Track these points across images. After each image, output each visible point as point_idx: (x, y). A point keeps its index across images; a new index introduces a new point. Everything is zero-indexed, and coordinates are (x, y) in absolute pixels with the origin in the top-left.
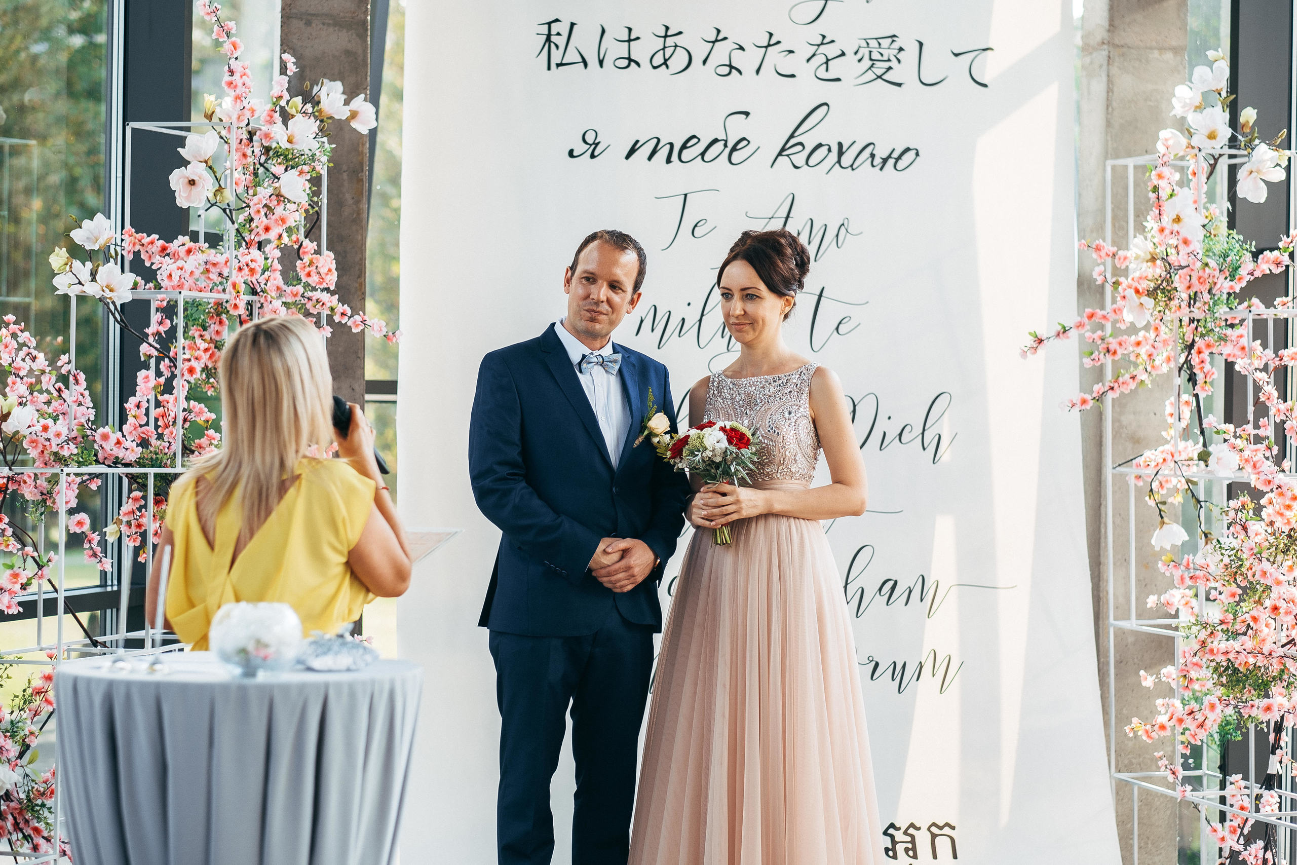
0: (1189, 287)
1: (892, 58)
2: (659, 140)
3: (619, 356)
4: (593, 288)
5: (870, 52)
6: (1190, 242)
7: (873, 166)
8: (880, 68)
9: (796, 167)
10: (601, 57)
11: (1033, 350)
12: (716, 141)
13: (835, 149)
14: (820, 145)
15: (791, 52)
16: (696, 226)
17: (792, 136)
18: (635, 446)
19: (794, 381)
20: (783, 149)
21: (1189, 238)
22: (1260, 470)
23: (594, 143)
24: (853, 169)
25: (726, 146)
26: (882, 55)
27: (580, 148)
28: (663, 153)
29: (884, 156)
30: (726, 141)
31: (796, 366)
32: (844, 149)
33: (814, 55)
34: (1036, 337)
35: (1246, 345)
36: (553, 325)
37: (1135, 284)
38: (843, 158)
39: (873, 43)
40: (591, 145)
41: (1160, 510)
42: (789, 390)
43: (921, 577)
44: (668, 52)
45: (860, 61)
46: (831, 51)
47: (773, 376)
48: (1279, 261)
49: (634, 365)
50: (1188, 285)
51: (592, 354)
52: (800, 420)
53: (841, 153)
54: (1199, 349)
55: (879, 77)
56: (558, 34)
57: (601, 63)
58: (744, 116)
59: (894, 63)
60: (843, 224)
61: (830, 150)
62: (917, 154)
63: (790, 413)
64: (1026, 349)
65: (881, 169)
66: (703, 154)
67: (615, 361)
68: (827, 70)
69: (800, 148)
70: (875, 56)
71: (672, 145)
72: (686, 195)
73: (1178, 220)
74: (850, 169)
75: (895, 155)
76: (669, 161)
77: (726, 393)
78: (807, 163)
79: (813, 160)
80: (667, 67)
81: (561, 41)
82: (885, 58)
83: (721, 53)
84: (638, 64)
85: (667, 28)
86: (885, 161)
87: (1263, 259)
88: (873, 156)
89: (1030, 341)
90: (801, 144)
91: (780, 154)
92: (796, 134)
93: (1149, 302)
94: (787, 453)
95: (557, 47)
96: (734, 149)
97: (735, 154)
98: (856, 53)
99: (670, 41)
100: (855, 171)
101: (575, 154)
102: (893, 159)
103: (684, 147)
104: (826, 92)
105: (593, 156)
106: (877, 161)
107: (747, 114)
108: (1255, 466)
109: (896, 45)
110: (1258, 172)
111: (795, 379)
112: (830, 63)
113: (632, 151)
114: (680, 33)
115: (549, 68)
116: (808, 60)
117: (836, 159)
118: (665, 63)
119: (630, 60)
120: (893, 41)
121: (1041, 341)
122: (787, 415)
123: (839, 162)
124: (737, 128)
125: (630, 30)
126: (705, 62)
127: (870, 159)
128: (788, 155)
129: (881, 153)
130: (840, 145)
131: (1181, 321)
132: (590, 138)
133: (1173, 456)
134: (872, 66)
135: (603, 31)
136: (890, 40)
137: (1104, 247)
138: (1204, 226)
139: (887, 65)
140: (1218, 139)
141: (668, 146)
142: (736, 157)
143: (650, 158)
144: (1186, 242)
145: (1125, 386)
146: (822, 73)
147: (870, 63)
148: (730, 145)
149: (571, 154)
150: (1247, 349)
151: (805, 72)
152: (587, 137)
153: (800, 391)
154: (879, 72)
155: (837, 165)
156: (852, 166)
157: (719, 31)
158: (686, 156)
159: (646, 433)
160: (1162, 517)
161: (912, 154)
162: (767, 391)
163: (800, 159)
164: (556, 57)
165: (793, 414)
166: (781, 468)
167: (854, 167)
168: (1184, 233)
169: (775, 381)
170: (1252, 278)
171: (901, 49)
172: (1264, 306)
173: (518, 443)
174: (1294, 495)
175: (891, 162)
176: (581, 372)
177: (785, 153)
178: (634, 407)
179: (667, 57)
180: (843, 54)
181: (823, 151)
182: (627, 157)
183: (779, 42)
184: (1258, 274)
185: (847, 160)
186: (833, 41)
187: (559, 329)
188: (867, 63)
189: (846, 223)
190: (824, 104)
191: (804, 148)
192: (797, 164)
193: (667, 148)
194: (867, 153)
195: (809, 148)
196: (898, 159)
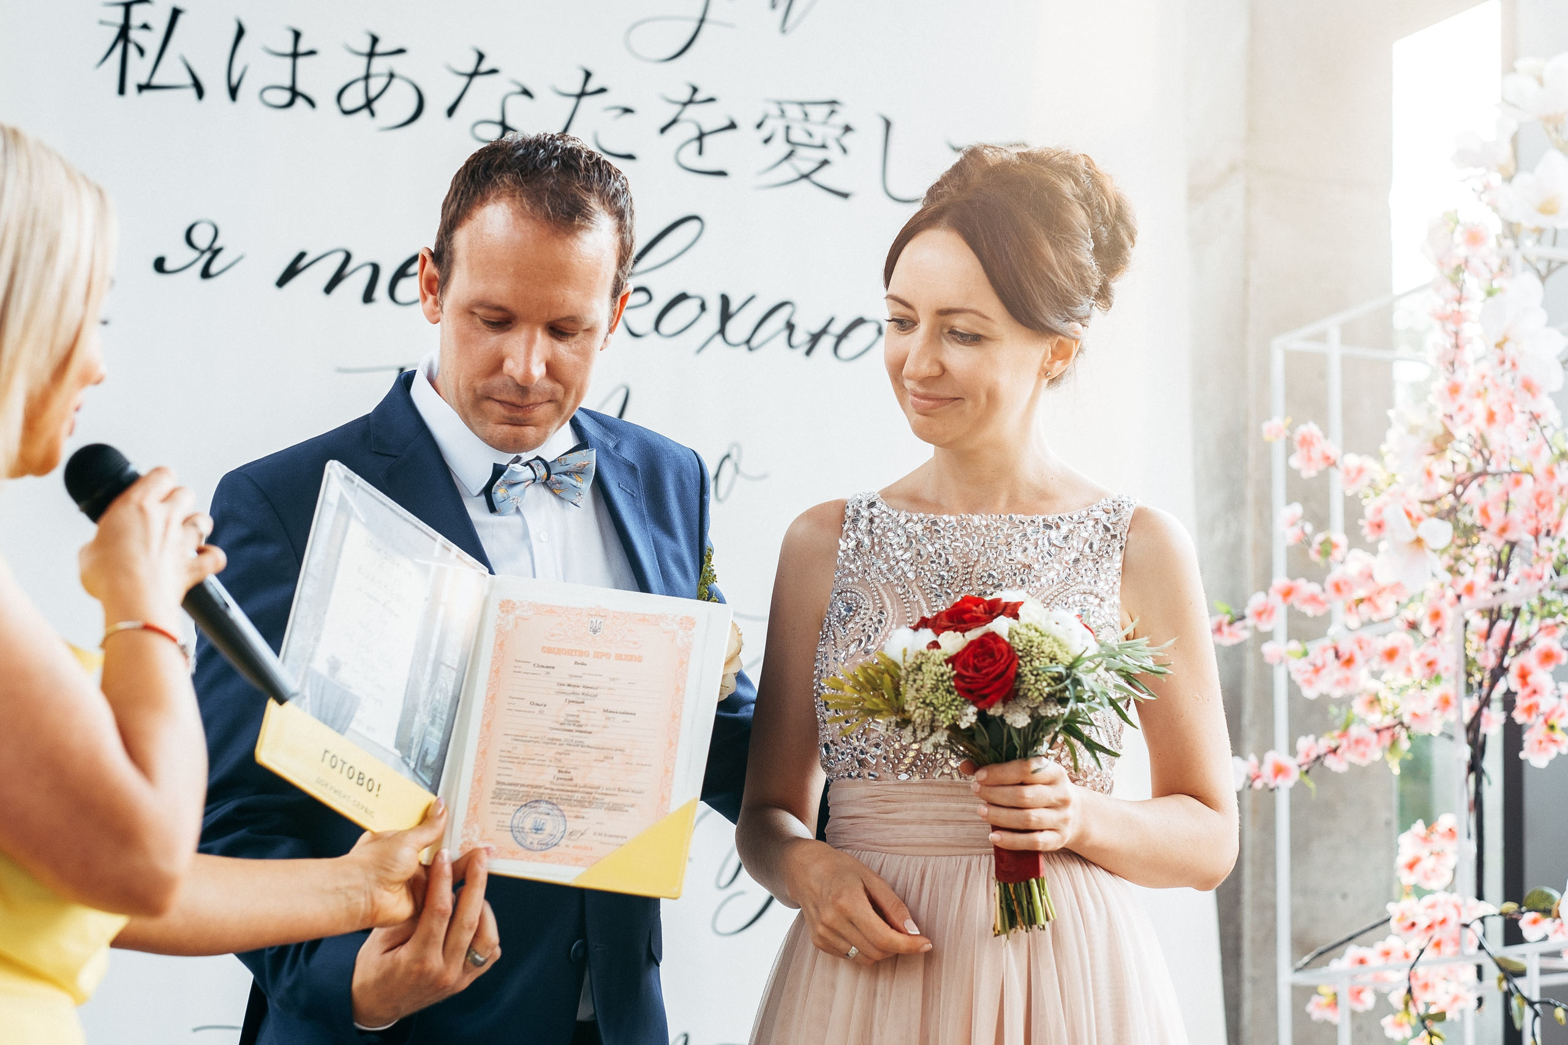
1: (831, 143)
2: (348, 257)
5: (788, 128)
7: (790, 347)
8: (806, 160)
9: (635, 335)
10: (234, 80)
13: (714, 307)
14: (682, 297)
15: (627, 111)
23: (210, 248)
24: (750, 349)
26: (810, 135)
27: (178, 255)
28: (358, 281)
29: (816, 328)
32: (733, 307)
33: (674, 122)
38: (731, 326)
39: (794, 112)
40: (203, 252)
44: (376, 85)
45: (767, 141)
46: (709, 117)
51: (517, 460)
53: (726, 315)
55: (806, 177)
56: (145, 27)
57: (233, 92)
59: (833, 153)
60: (728, 456)
61: (703, 307)
65: (808, 353)
68: (700, 152)
69: (642, 297)
70: (797, 135)
71: (376, 269)
74: (744, 348)
75: (837, 328)
76: (368, 297)
78: (657, 328)
79: (667, 325)
80: (372, 114)
81: (151, 41)
82: (817, 141)
83: (485, 99)
84: (311, 103)
85: (375, 40)
86: (815, 338)
88: (790, 327)
90: (645, 290)
95: (141, 51)
98: (759, 126)
99: (380, 65)
100: (755, 354)
101: (168, 266)
102: (831, 336)
103: (402, 273)
104: (697, 195)
105: (206, 274)
106: (801, 337)
109: (839, 120)
112: (707, 140)
113: (291, 272)
114: (401, 51)
115: (122, 91)
116: (663, 130)
117: (716, 325)
118: (369, 104)
119: (295, 93)
120: (833, 112)
123: (722, 331)
125: (297, 35)
126: (451, 111)
127: (786, 333)
129: (807, 324)
130: (725, 300)
132: (202, 238)
134: (791, 154)
135: (241, 32)
136: (826, 109)
139: (821, 155)
141: (367, 272)
143: (329, 289)
146: (689, 156)
147: (786, 149)
149: (159, 265)
152: (195, 237)
154: (806, 168)
155: (719, 338)
156: (748, 342)
157: (481, 57)
158: (405, 291)
161: (868, 331)
163: (642, 321)
164: (139, 69)
167: (754, 343)
171: (847, 129)
175: (827, 342)
179: (373, 93)
180: (732, 126)
181: (686, 311)
182: (282, 282)
183: (602, 90)
185: (738, 328)
186: (711, 100)
188: (780, 147)
189: (734, 454)
190: (695, 218)
191: (651, 298)
192: (636, 329)
193: (366, 273)
194: (778, 321)
195: (661, 300)
196: (840, 338)
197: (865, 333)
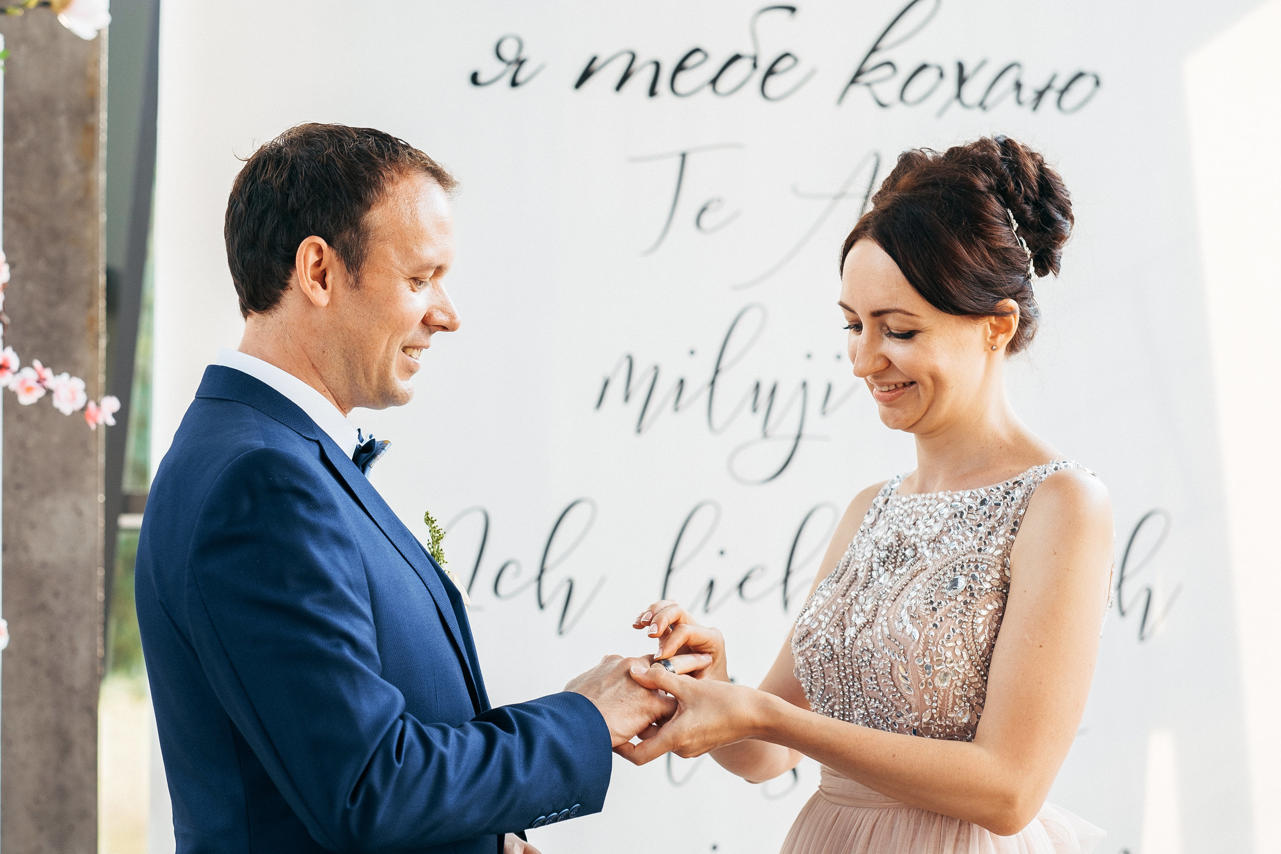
2: (634, 56)
7: (1020, 100)
9: (882, 105)
12: (737, 57)
13: (951, 73)
14: (924, 67)
16: (704, 210)
17: (874, 50)
20: (859, 73)
23: (516, 60)
24: (984, 109)
25: (755, 66)
27: (490, 68)
28: (642, 78)
29: (1041, 85)
30: (756, 58)
32: (967, 73)
38: (966, 89)
40: (510, 64)
53: (962, 80)
58: (787, 13)
61: (941, 75)
62: (1098, 83)
65: (1035, 108)
66: (714, 82)
69: (887, 70)
71: (657, 65)
72: (684, 156)
74: (978, 108)
75: (1059, 84)
76: (652, 92)
78: (902, 97)
79: (911, 93)
86: (1040, 94)
88: (1018, 86)
90: (890, 63)
91: (853, 81)
92: (881, 47)
96: (770, 72)
97: (772, 81)
101: (481, 78)
102: (1055, 91)
103: (680, 67)
105: (514, 84)
106: (1028, 94)
107: (792, 9)
113: (587, 74)
117: (953, 91)
123: (959, 96)
124: (776, 35)
127: (1014, 92)
128: (868, 85)
129: (1033, 82)
130: (961, 67)
132: (509, 52)
141: (651, 67)
142: (775, 87)
143: (618, 88)
148: (764, 65)
149: (475, 79)
152: (503, 50)
155: (956, 102)
156: (981, 103)
161: (1088, 83)
163: (889, 90)
167: (987, 103)
175: (1051, 97)
177: (860, 80)
181: (928, 78)
182: (579, 84)
185: (973, 92)
191: (895, 71)
192: (884, 100)
193: (650, 71)
194: (1008, 80)
195: (905, 70)
196: (1063, 92)
197: (1083, 87)
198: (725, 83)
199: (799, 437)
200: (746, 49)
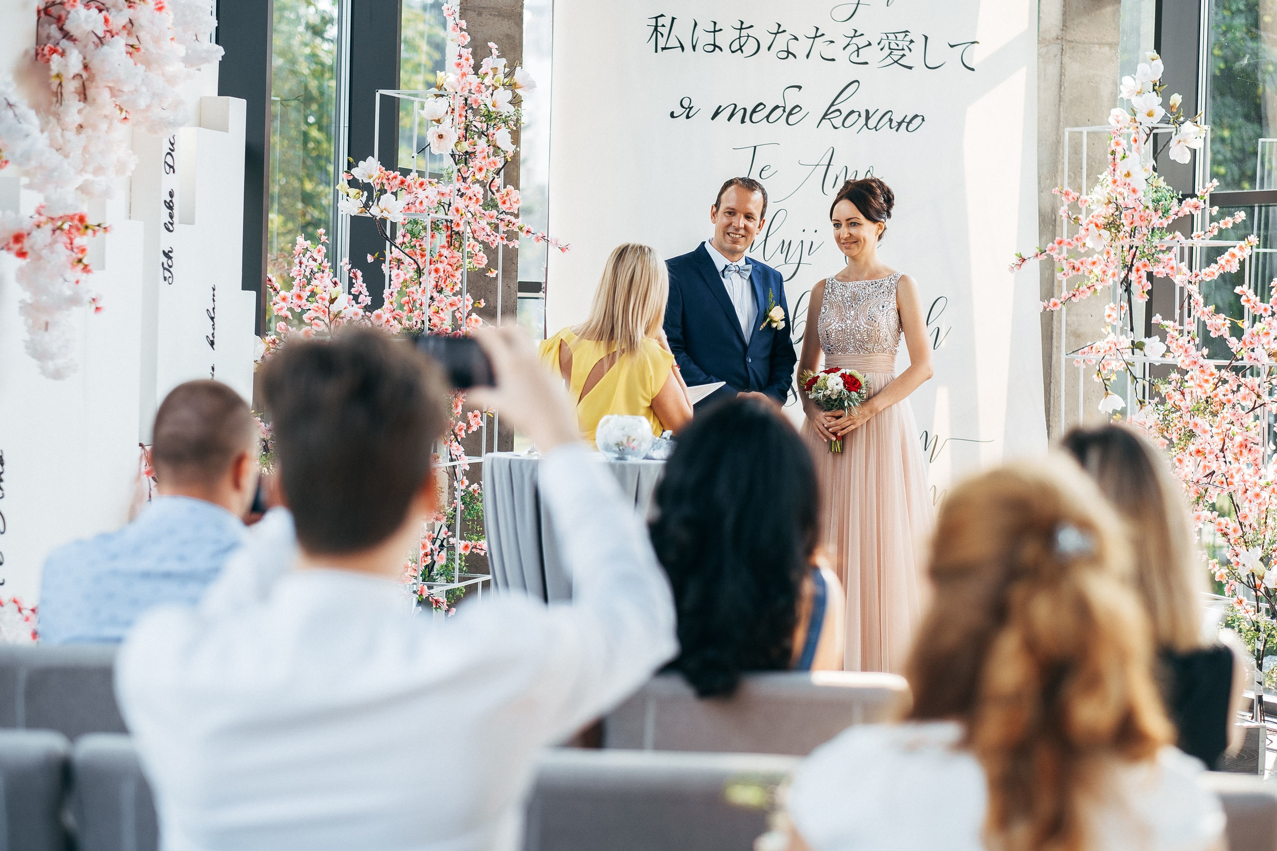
0: (1132, 223)
1: (905, 48)
2: (736, 106)
3: (750, 267)
4: (734, 220)
5: (890, 43)
6: (1138, 191)
7: (891, 128)
8: (896, 55)
9: (835, 128)
10: (694, 44)
11: (1018, 266)
12: (777, 107)
13: (863, 115)
14: (852, 112)
15: (832, 42)
16: (762, 170)
17: (832, 105)
18: (761, 329)
19: (886, 285)
20: (826, 114)
21: (1137, 188)
22: (1190, 354)
23: (688, 107)
24: (876, 130)
25: (784, 111)
26: (898, 45)
27: (678, 111)
28: (739, 115)
29: (899, 121)
30: (785, 108)
31: (887, 274)
32: (870, 115)
33: (848, 45)
34: (1021, 257)
35: (1175, 265)
36: (704, 243)
37: (1095, 220)
38: (870, 122)
39: (892, 37)
40: (686, 109)
41: (1105, 385)
42: (882, 291)
43: (925, 433)
44: (743, 40)
45: (882, 49)
46: (861, 41)
47: (871, 281)
48: (1197, 205)
49: (759, 273)
50: (1131, 221)
51: (731, 264)
52: (890, 311)
53: (868, 118)
54: (1137, 268)
55: (896, 62)
56: (663, 26)
57: (694, 48)
58: (798, 89)
59: (907, 52)
60: (869, 171)
61: (860, 116)
62: (923, 120)
63: (883, 307)
64: (1013, 266)
65: (897, 130)
66: (768, 117)
67: (748, 270)
68: (858, 56)
69: (838, 113)
70: (893, 46)
71: (745, 109)
72: (755, 147)
73: (1128, 175)
74: (874, 129)
75: (907, 120)
76: (743, 121)
77: (837, 291)
78: (843, 125)
79: (847, 123)
80: (742, 52)
81: (665, 31)
82: (900, 47)
83: (781, 42)
84: (721, 49)
85: (742, 23)
86: (900, 124)
87: (1186, 203)
88: (891, 120)
89: (1016, 260)
90: (839, 110)
91: (823, 118)
92: (835, 104)
93: (1106, 234)
94: (881, 335)
95: (662, 35)
96: (790, 114)
97: (791, 117)
98: (879, 44)
99: (744, 33)
100: (878, 132)
101: (675, 115)
102: (906, 123)
103: (754, 111)
104: (857, 72)
105: (688, 117)
106: (894, 124)
107: (800, 87)
108: (1186, 351)
109: (908, 38)
110: (1185, 141)
111: (887, 283)
112: (860, 50)
113: (716, 114)
114: (752, 26)
115: (656, 51)
116: (844, 49)
117: (864, 122)
118: (740, 49)
119: (715, 46)
120: (906, 35)
121: (1024, 260)
122: (881, 308)
123: (866, 124)
124: (793, 98)
125: (715, 23)
126: (769, 49)
127: (889, 123)
128: (829, 119)
129: (897, 118)
130: (867, 112)
131: (1122, 247)
132: (686, 103)
133: (1116, 346)
134: (890, 54)
135: (696, 24)
136: (904, 34)
137: (1071, 193)
138: (1146, 180)
139: (901, 53)
140: (1155, 116)
142: (792, 119)
143: (729, 120)
144: (1134, 191)
145: (1083, 294)
146: (854, 58)
147: (890, 51)
148: (788, 110)
149: (672, 115)
150: (1175, 268)
151: (842, 57)
152: (683, 103)
153: (890, 292)
154: (896, 58)
155: (865, 126)
156: (876, 127)
157: (779, 26)
158: (756, 117)
159: (768, 320)
160: (1107, 390)
161: (919, 119)
162: (867, 291)
163: (838, 122)
164: (662, 43)
165: (885, 308)
166: (876, 345)
167: (877, 129)
168: (1133, 185)
169: (872, 284)
170: (1177, 217)
171: (912, 41)
172: (1184, 238)
173: (681, 326)
174: (1211, 372)
175: (904, 125)
176: (724, 277)
177: (826, 117)
178: (760, 302)
179: (742, 44)
180: (870, 44)
181: (854, 116)
182: (713, 118)
183: (823, 35)
184: (1181, 214)
185: (872, 123)
186: (862, 35)
187: (708, 246)
188: (887, 51)
189: (871, 171)
190: (857, 81)
191: (841, 113)
192: (836, 126)
193: (742, 112)
194: (886, 118)
195: (845, 113)
196: (909, 123)
197: (918, 121)
198: (771, 119)
199: (800, 263)
200: (781, 104)
